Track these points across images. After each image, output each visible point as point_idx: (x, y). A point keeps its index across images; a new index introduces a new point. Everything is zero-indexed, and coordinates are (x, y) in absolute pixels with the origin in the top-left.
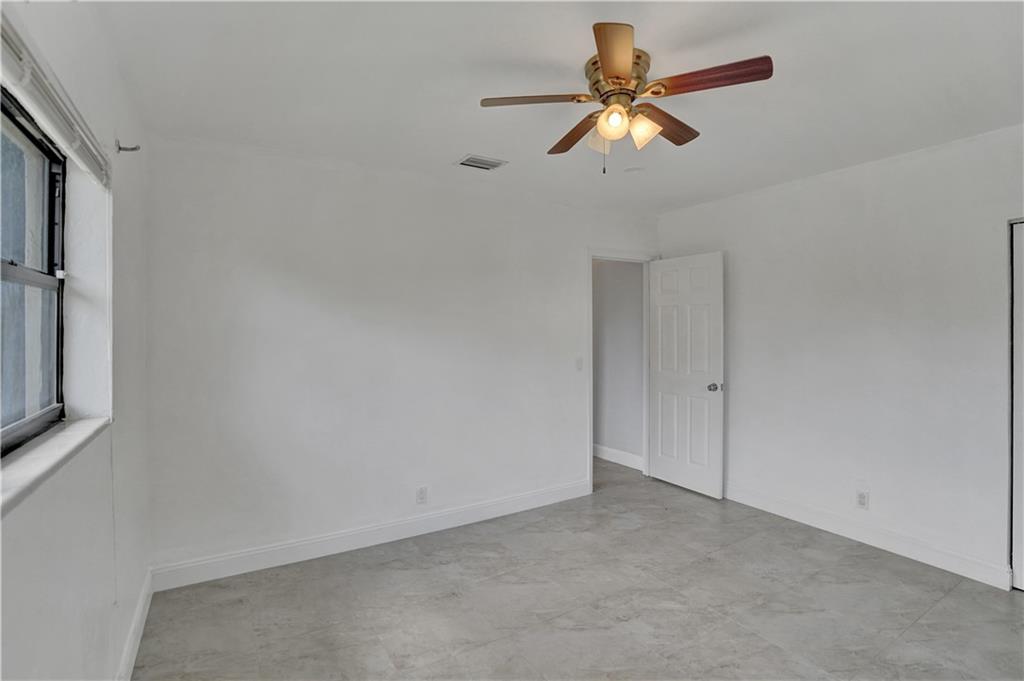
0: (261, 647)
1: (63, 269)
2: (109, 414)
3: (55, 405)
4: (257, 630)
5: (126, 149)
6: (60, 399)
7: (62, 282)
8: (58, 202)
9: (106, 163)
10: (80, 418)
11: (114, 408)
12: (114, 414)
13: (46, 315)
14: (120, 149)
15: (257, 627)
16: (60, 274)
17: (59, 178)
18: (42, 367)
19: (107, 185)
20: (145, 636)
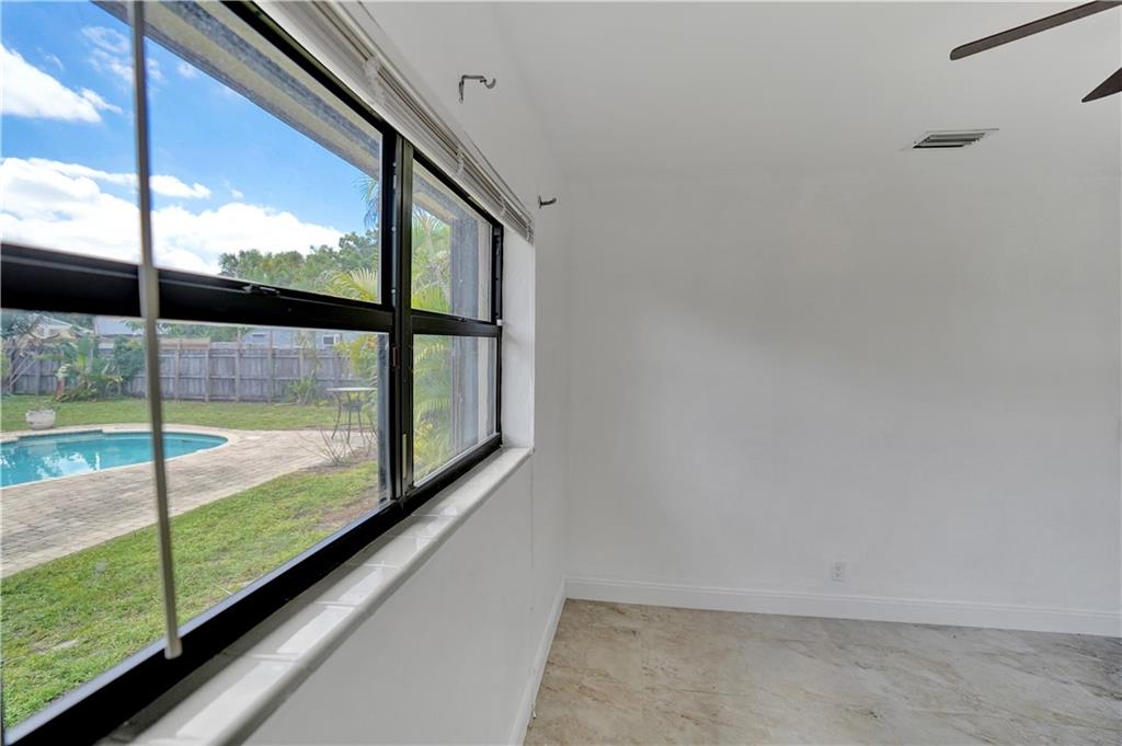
0: (648, 688)
1: (501, 318)
2: (532, 444)
3: (495, 434)
4: (645, 668)
5: (546, 203)
6: (499, 429)
7: (501, 328)
8: (498, 258)
9: (530, 221)
10: (511, 447)
11: (535, 439)
12: (535, 445)
13: (490, 358)
14: (542, 204)
15: (645, 665)
16: (499, 322)
17: (499, 239)
18: (488, 402)
19: (530, 241)
20: (557, 636)
